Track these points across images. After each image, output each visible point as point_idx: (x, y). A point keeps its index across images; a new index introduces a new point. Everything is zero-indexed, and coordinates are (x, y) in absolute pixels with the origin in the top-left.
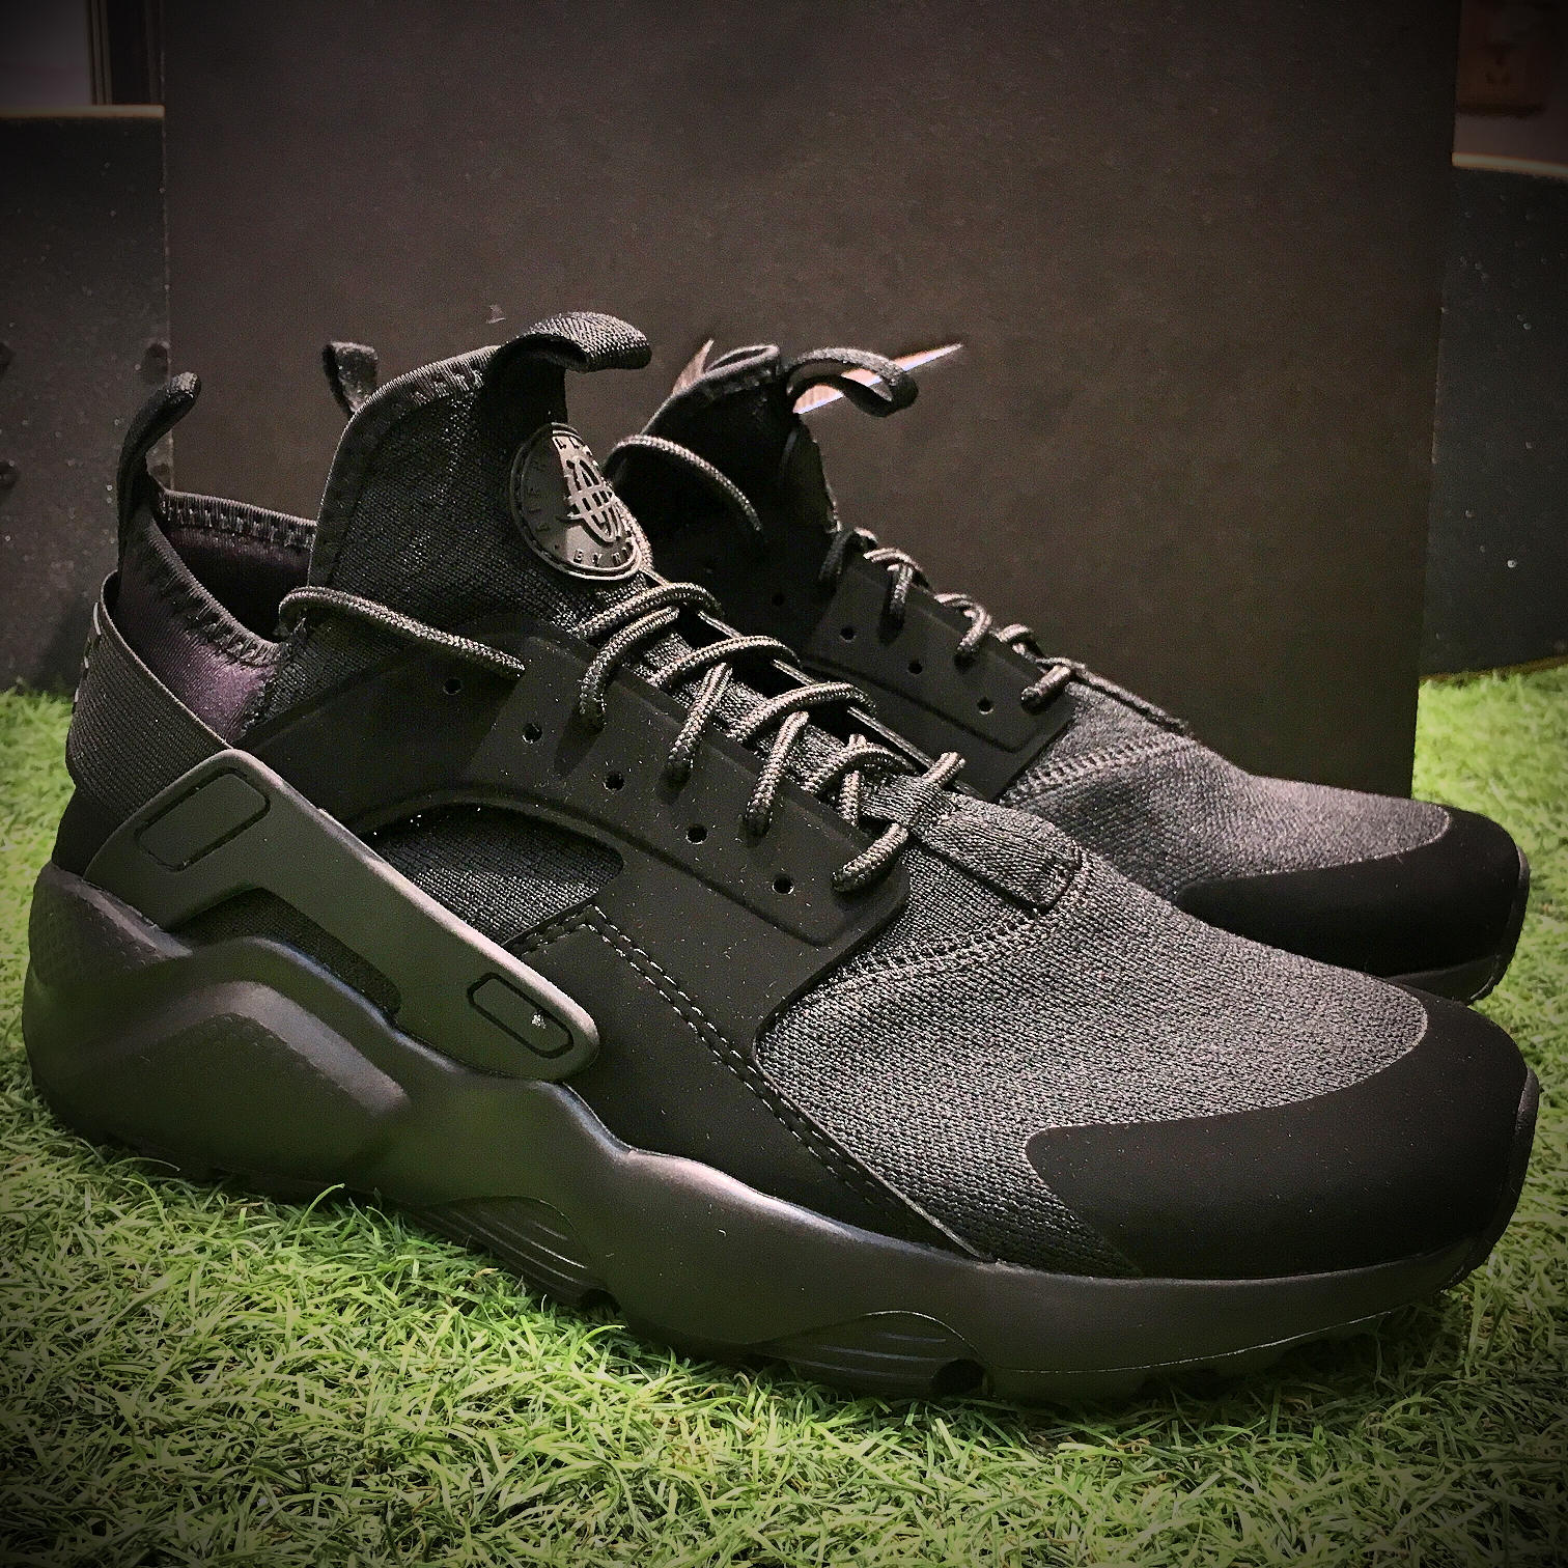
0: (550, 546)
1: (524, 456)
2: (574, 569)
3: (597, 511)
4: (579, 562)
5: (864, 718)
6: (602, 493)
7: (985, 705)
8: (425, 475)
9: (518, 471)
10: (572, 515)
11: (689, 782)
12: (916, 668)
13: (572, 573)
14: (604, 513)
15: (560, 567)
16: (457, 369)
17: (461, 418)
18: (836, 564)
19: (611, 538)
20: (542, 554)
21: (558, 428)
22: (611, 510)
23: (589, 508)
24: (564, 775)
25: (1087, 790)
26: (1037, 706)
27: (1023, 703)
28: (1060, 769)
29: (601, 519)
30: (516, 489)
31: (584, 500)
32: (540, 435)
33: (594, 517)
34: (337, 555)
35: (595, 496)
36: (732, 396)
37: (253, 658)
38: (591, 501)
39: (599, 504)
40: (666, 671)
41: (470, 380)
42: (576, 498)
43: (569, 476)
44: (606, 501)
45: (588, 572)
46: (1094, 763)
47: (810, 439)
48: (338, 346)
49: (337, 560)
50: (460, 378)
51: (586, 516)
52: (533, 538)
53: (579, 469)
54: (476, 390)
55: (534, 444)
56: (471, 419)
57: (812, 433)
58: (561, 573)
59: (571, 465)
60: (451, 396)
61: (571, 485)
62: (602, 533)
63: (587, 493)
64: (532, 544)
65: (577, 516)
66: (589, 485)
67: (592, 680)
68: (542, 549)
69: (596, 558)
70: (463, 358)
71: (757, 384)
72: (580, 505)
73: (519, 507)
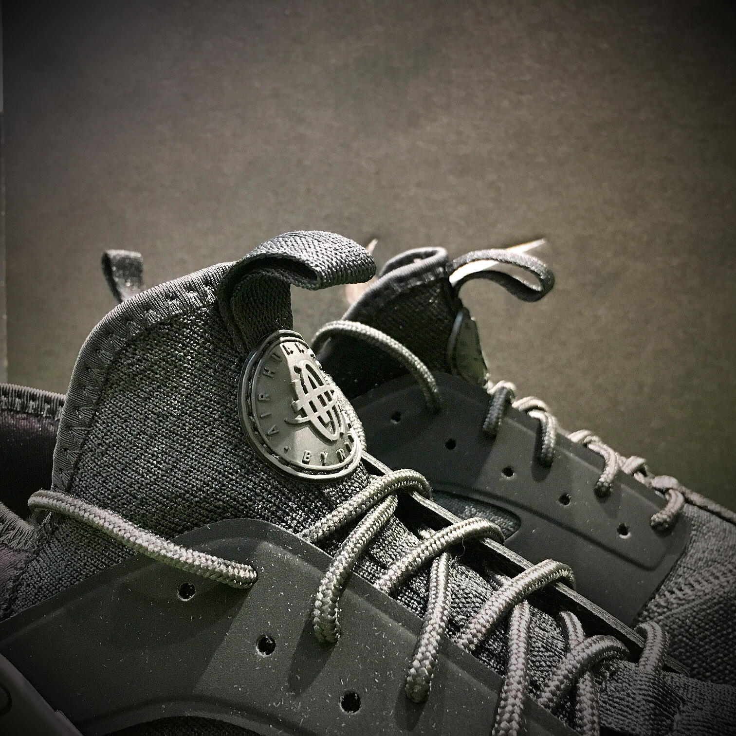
0: (280, 450)
1: (255, 363)
2: (302, 470)
3: (322, 411)
4: (307, 463)
5: (571, 594)
6: (326, 394)
7: (623, 530)
8: (159, 387)
9: (250, 379)
10: (300, 419)
11: (428, 705)
12: (565, 500)
13: (301, 475)
14: (328, 412)
15: (289, 469)
16: (190, 288)
17: (194, 333)
18: (498, 418)
19: (335, 436)
20: (273, 459)
21: (285, 335)
22: (334, 408)
23: (315, 410)
24: (298, 694)
25: (716, 604)
26: (664, 530)
27: (654, 527)
28: (690, 584)
29: (327, 419)
30: (247, 398)
31: (311, 403)
32: (270, 343)
33: (320, 418)
34: (77, 463)
35: (320, 397)
36: (414, 289)
37: (10, 541)
38: (317, 403)
39: (324, 404)
40: (395, 571)
41: (203, 296)
42: (303, 402)
43: (296, 381)
44: (330, 400)
45: (315, 472)
46: (718, 578)
47: (470, 318)
48: (113, 253)
49: (76, 467)
50: (192, 295)
51: (313, 417)
52: (263, 442)
53: (305, 373)
54: (208, 305)
55: (264, 351)
56: (205, 332)
57: (471, 314)
58: (291, 475)
59: (298, 370)
60: (185, 313)
61: (299, 389)
62: (326, 432)
63: (313, 395)
64: (263, 450)
65: (305, 419)
66: (314, 387)
67: (325, 595)
68: (272, 452)
69: (322, 457)
70: (196, 276)
71: (432, 279)
72: (308, 409)
73: (250, 414)
